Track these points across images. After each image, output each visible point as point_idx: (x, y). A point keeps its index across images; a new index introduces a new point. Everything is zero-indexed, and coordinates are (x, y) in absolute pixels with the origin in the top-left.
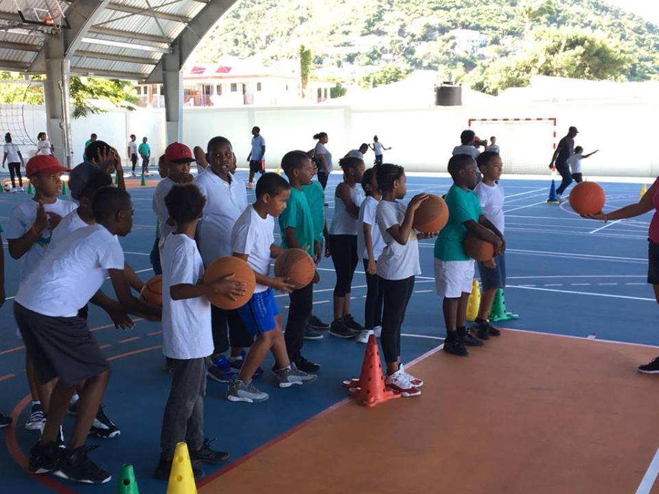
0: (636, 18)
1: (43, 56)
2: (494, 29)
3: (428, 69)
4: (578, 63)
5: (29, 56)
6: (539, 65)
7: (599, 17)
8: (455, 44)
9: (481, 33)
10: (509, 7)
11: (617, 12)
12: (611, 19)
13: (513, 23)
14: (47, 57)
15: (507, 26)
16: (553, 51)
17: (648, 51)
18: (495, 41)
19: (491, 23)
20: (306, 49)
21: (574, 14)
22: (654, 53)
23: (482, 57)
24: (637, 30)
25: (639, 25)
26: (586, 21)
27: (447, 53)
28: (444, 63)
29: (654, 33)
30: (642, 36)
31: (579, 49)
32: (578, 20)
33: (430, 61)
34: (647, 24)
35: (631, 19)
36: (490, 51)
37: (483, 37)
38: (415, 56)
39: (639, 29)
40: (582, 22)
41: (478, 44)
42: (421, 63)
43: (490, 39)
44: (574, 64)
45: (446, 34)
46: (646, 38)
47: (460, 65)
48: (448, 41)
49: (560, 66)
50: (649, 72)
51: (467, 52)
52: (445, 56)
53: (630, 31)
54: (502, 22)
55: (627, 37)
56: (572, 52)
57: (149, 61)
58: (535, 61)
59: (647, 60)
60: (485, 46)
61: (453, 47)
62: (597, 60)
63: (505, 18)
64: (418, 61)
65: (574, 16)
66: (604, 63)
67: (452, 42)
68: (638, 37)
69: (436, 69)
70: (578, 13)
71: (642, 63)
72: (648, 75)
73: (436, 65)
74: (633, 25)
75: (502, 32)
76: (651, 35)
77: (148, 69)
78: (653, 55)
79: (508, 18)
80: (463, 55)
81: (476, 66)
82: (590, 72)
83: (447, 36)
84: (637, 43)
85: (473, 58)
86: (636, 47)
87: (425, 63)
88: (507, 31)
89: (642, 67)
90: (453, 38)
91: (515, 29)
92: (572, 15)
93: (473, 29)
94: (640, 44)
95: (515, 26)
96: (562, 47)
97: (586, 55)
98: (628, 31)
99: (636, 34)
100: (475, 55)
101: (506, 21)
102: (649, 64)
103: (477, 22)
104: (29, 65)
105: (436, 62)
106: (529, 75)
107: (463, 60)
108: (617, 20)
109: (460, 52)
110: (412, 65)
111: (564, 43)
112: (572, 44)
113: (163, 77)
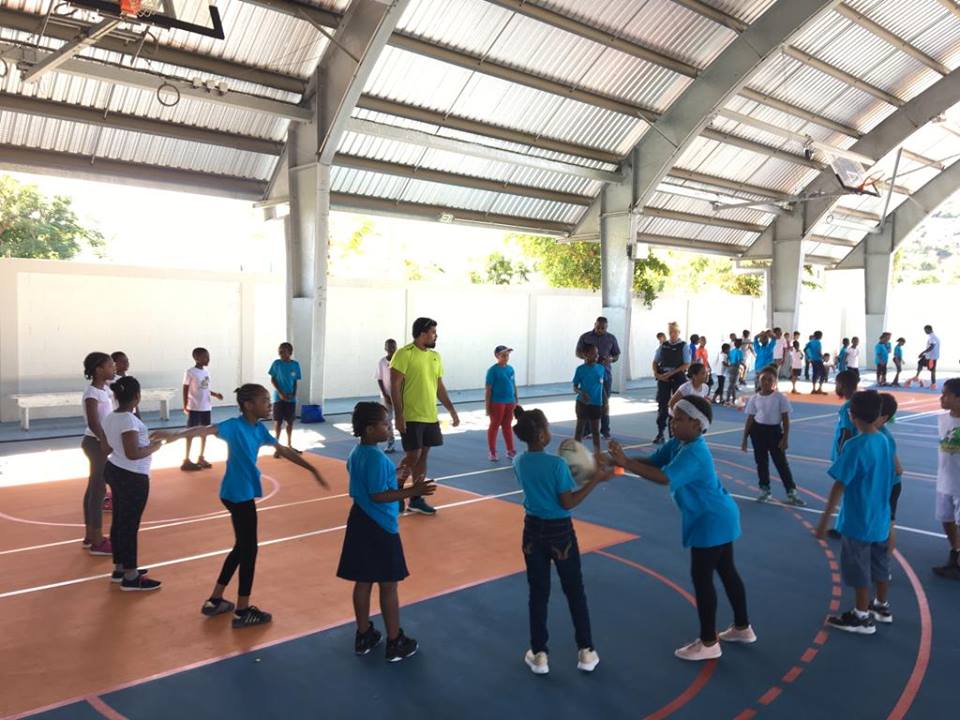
1: (768, 238)
5: (747, 238)
14: (775, 240)
104: (745, 249)
113: (865, 261)
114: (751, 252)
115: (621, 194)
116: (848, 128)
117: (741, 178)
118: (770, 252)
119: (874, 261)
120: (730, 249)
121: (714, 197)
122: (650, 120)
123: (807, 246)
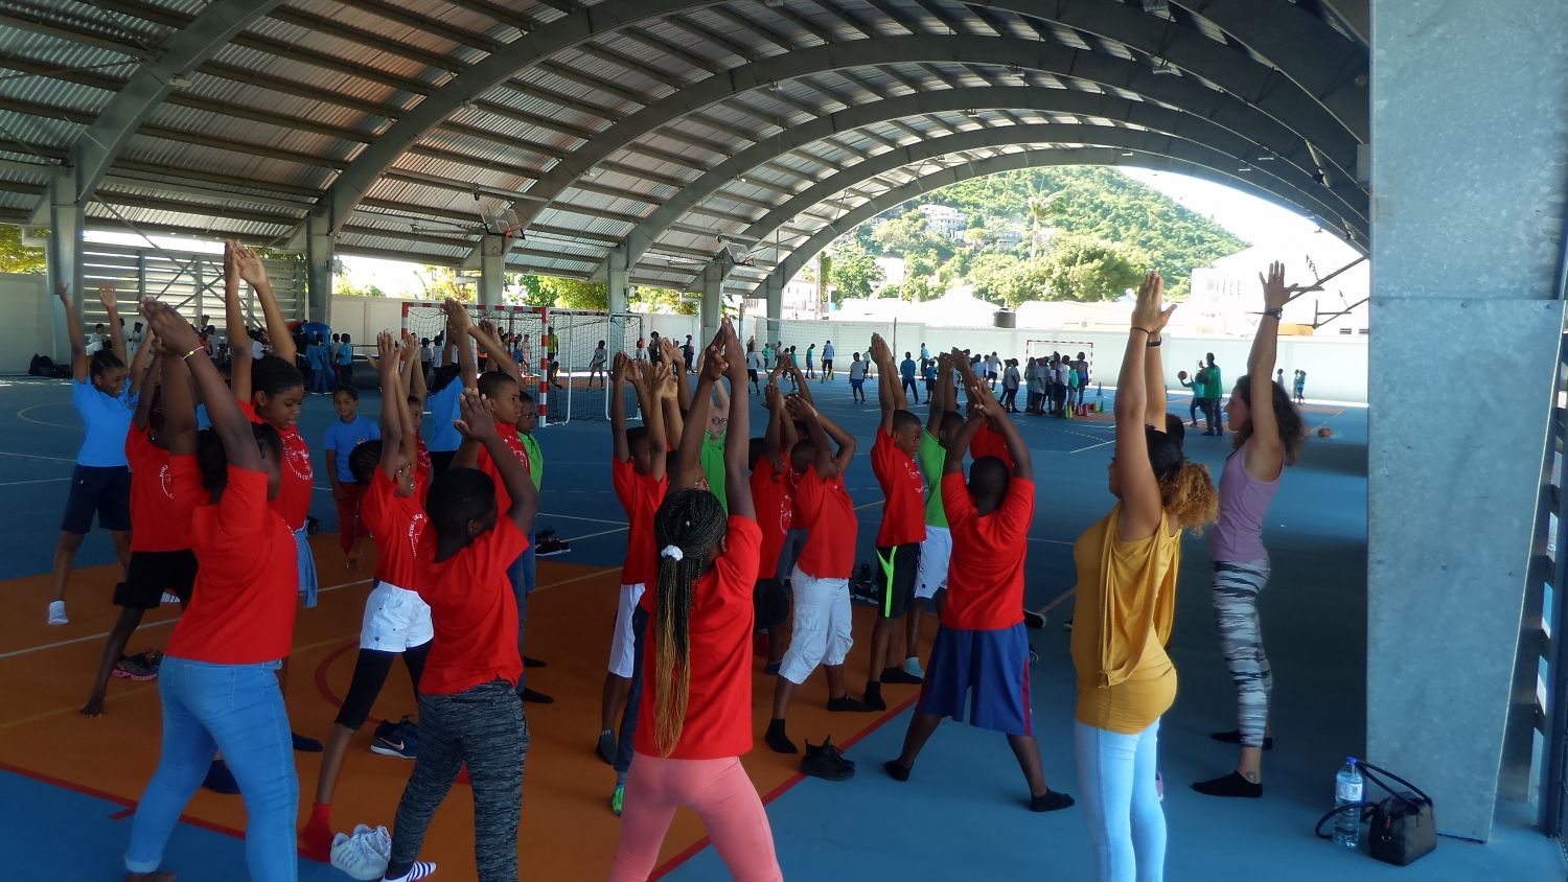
0: (1162, 200)
1: (701, 278)
2: (976, 206)
3: (889, 257)
4: (1096, 277)
5: (689, 279)
6: (1054, 276)
7: (1114, 197)
8: (925, 224)
9: (960, 211)
10: (997, 178)
11: (1138, 189)
12: (1129, 200)
13: (1002, 199)
14: (705, 280)
15: (992, 204)
16: (1071, 262)
17: (1177, 245)
18: (979, 223)
19: (973, 198)
20: (827, 256)
21: (1081, 190)
22: (1186, 247)
23: (962, 243)
24: (1164, 216)
25: (1166, 209)
26: (1097, 202)
27: (915, 236)
28: (912, 249)
29: (1185, 220)
30: (1169, 225)
31: (1097, 263)
32: (1085, 199)
33: (892, 245)
34: (1176, 208)
35: (1155, 201)
36: (970, 236)
37: (962, 217)
38: (872, 238)
39: (1166, 213)
40: (1092, 202)
41: (956, 225)
42: (880, 247)
43: (971, 220)
44: (1092, 279)
45: (914, 211)
46: (1175, 227)
47: (932, 253)
48: (916, 220)
49: (1076, 280)
50: (1178, 274)
51: (940, 236)
52: (913, 240)
53: (1154, 217)
54: (988, 198)
55: (1149, 225)
56: (1089, 266)
57: (755, 280)
58: (1050, 272)
59: (1175, 257)
60: (965, 228)
61: (923, 228)
62: (1116, 275)
63: (990, 192)
64: (876, 244)
65: (1081, 194)
66: (1123, 277)
67: (921, 221)
68: (1166, 227)
69: (901, 256)
70: (1087, 190)
71: (1169, 261)
72: (1176, 277)
73: (901, 251)
74: (1157, 207)
75: (986, 210)
76: (1181, 223)
77: (754, 286)
78: (1184, 251)
79: (994, 192)
80: (937, 239)
81: (953, 254)
82: (1108, 287)
83: (914, 213)
84: (1163, 234)
85: (949, 243)
86: (1161, 239)
87: (886, 249)
88: (993, 209)
89: (1168, 266)
90: (923, 216)
91: (1004, 208)
92: (1079, 192)
93: (949, 205)
94: (1167, 234)
95: (1005, 204)
96: (1079, 259)
97: (1105, 270)
98: (1151, 217)
99: (1160, 222)
100: (953, 240)
101: (992, 197)
102: (1178, 263)
103: (954, 196)
104: (687, 286)
105: (900, 247)
106: (1043, 286)
107: (937, 247)
108: (1137, 202)
109: (931, 234)
110: (868, 249)
111: (1081, 255)
112: (1091, 256)
113: (767, 293)
114: (693, 287)
115: (619, 260)
116: (745, 219)
117: (685, 245)
118: (702, 288)
119: (773, 293)
120: (678, 285)
121: (668, 258)
122: (635, 222)
123: (726, 283)
